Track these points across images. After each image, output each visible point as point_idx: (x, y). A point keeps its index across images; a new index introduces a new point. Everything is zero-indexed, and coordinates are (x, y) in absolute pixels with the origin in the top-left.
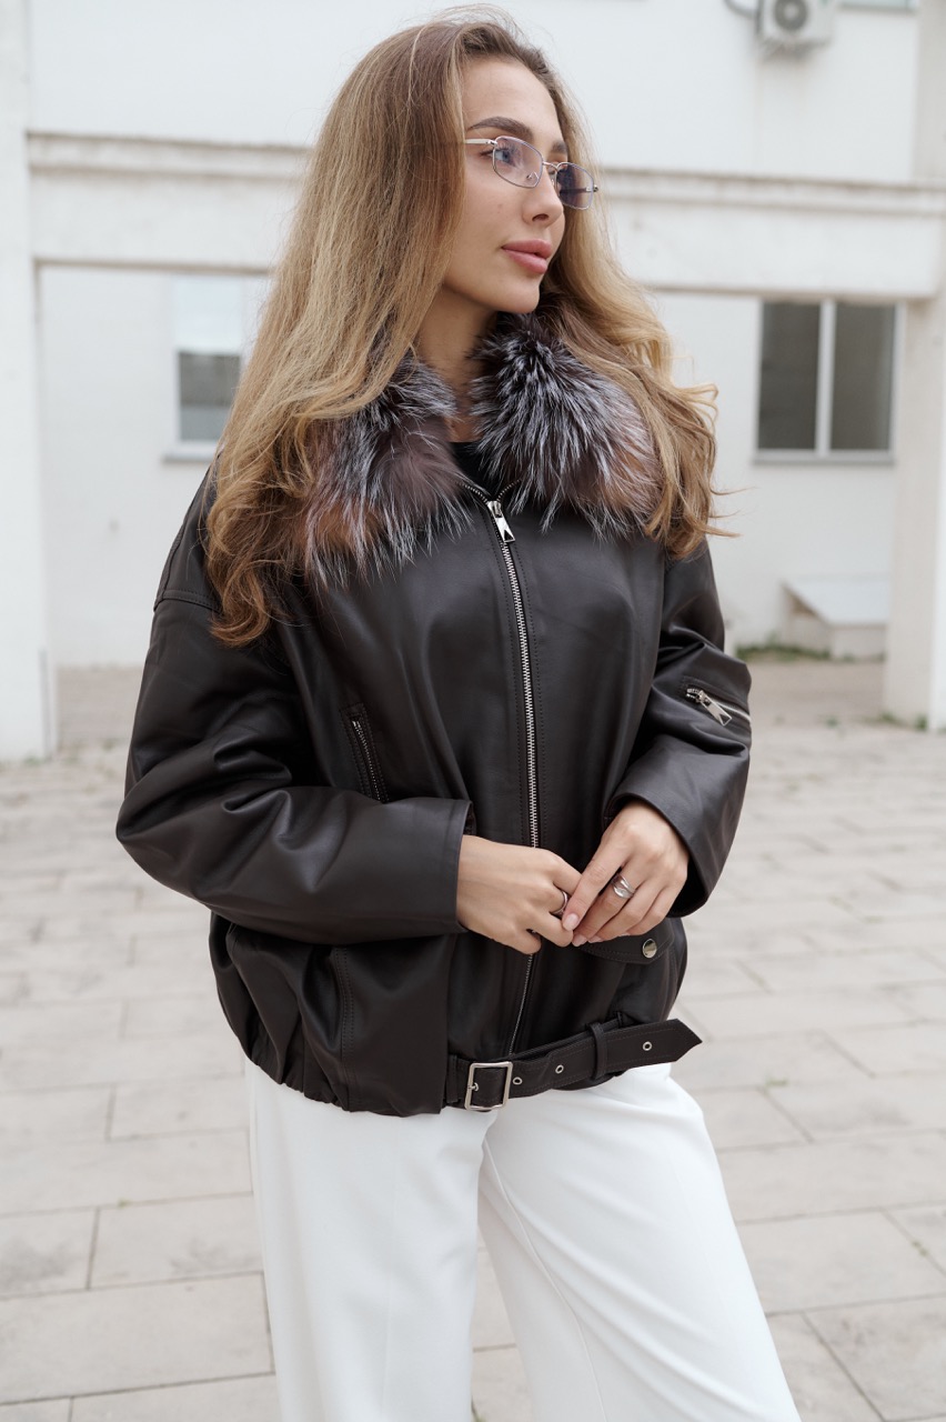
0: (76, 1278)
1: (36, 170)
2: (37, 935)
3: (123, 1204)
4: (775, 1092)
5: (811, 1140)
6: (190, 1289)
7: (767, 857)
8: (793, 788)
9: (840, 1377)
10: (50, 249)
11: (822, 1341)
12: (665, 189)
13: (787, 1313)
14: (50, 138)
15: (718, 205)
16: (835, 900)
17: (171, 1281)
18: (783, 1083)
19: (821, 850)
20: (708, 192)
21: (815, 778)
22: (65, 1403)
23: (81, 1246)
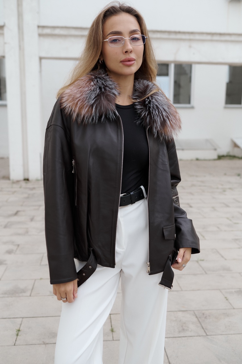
0: (28, 294)
1: (40, 35)
2: (32, 220)
3: (41, 279)
4: (200, 262)
5: (206, 273)
6: (53, 297)
7: (213, 208)
8: (224, 191)
9: (199, 325)
10: (43, 55)
11: (197, 317)
12: (197, 37)
13: (190, 311)
14: (44, 27)
15: (212, 41)
16: (228, 218)
17: (49, 296)
18: (203, 260)
19: (227, 206)
20: (209, 37)
21: (230, 189)
22: (21, 319)
23: (31, 287)
